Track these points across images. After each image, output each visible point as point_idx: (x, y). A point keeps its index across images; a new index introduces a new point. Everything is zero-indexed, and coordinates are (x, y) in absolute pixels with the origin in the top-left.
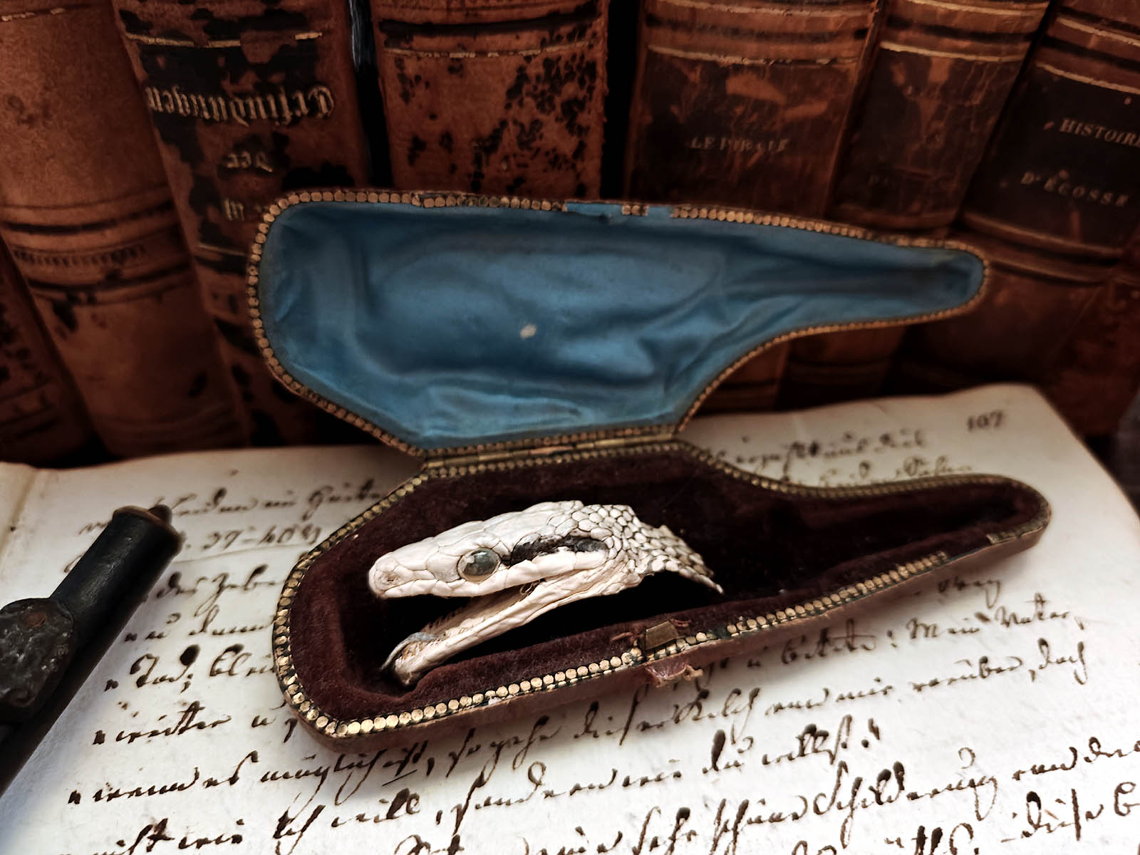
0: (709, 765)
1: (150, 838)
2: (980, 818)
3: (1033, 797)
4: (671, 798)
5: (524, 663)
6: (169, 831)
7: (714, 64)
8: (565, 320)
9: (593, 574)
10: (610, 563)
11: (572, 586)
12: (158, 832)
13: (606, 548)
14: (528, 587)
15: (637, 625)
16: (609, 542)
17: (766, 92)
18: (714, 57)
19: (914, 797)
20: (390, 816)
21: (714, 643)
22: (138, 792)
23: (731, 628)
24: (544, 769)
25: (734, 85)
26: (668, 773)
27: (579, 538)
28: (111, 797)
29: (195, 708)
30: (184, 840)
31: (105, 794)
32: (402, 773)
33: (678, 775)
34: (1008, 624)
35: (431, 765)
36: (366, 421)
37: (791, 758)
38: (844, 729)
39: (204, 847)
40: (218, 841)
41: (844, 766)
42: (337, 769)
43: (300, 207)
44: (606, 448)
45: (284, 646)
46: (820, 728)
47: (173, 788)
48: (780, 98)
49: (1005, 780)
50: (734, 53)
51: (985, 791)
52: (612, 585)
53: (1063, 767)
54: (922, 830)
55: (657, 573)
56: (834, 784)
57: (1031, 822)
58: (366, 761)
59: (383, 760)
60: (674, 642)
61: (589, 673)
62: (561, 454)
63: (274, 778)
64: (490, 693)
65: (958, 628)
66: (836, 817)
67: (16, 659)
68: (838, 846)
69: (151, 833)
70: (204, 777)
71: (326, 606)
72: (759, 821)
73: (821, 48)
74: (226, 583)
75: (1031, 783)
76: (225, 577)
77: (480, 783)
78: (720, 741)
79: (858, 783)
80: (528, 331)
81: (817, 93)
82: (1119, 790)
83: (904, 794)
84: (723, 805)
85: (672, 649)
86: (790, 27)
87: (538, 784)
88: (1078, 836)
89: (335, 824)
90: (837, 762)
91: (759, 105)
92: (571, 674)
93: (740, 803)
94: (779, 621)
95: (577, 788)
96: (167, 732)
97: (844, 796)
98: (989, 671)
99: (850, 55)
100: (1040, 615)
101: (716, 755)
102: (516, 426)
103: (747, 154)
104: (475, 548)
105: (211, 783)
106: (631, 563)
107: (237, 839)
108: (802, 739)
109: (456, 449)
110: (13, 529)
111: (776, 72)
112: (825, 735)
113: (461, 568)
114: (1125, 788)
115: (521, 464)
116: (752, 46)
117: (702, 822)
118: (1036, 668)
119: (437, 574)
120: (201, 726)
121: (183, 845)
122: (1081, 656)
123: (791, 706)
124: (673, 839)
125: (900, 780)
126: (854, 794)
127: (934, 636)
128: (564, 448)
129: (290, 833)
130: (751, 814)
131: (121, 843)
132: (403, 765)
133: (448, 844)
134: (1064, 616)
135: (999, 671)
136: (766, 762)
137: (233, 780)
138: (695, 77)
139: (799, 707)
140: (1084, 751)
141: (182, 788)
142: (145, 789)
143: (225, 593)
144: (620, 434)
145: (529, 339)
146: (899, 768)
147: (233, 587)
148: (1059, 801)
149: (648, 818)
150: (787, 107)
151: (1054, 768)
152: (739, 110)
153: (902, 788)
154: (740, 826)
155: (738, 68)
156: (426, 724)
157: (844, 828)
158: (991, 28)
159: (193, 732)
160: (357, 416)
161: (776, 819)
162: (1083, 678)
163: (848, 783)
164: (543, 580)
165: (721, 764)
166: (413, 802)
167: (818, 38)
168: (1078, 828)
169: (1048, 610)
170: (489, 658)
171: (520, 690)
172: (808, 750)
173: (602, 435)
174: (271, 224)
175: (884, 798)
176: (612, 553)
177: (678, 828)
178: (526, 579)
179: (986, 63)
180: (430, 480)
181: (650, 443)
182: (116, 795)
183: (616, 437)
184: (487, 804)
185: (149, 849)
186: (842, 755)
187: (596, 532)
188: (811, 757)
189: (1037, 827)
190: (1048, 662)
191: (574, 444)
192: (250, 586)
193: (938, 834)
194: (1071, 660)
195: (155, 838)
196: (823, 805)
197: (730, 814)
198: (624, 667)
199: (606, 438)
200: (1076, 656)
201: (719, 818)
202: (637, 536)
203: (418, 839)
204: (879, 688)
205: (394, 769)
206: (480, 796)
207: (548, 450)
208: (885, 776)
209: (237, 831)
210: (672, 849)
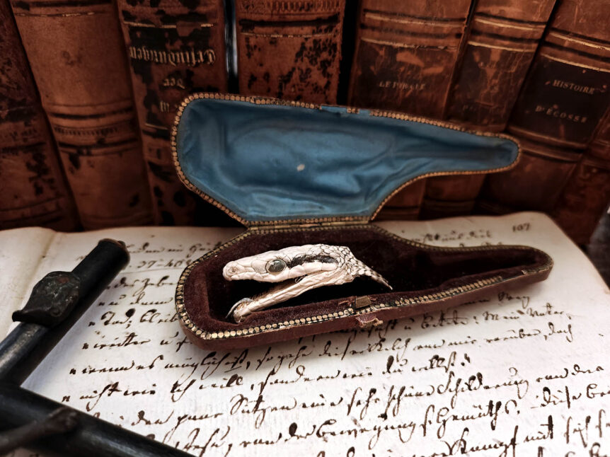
0: (386, 370)
1: (110, 390)
2: (520, 398)
3: (546, 389)
4: (368, 384)
5: (296, 311)
6: (119, 387)
7: (391, 47)
8: (319, 163)
9: (330, 274)
10: (339, 269)
11: (321, 278)
12: (114, 388)
13: (337, 262)
14: (299, 279)
15: (352, 298)
16: (338, 259)
17: (414, 60)
18: (391, 44)
19: (487, 388)
20: (228, 385)
21: (389, 308)
22: (104, 370)
23: (397, 303)
24: (304, 368)
25: (401, 57)
26: (365, 372)
27: (325, 256)
28: (91, 372)
29: (133, 335)
30: (127, 392)
31: (88, 370)
32: (235, 367)
33: (370, 374)
34: (533, 315)
35: (248, 364)
36: (223, 205)
37: (426, 369)
38: (452, 357)
39: (136, 395)
40: (143, 393)
41: (452, 373)
42: (202, 364)
43: (199, 101)
44: (336, 226)
45: (181, 300)
46: (440, 356)
47: (121, 369)
48: (421, 64)
49: (532, 381)
50: (400, 42)
51: (523, 387)
52: (340, 280)
53: (561, 377)
54: (491, 402)
55: (361, 276)
56: (447, 381)
57: (546, 400)
58: (217, 361)
59: (225, 361)
60: (369, 306)
61: (328, 318)
62: (315, 227)
63: (171, 366)
64: (280, 324)
65: (508, 316)
66: (449, 395)
67: (53, 296)
68: (450, 407)
69: (110, 388)
70: (137, 364)
71: (202, 285)
72: (410, 395)
73: (441, 41)
74: (149, 283)
75: (545, 383)
76: (148, 280)
77: (273, 373)
78: (391, 360)
79: (459, 381)
80: (301, 168)
81: (438, 62)
82: (589, 387)
83: (482, 387)
84: (393, 388)
85: (368, 310)
86: (426, 30)
87: (301, 375)
88: (569, 406)
89: (201, 388)
90: (449, 372)
91: (411, 67)
92: (320, 318)
93: (401, 387)
94: (420, 301)
95: (321, 377)
96: (119, 345)
97: (453, 386)
98: (524, 335)
99: (454, 46)
100: (549, 312)
101: (389, 366)
102: (293, 213)
103: (406, 90)
104: (275, 258)
105: (140, 368)
106: (349, 271)
107: (153, 392)
108: (431, 361)
109: (264, 222)
110: (44, 257)
111: (420, 51)
112: (443, 360)
113: (268, 267)
114: (592, 386)
115: (295, 230)
116: (409, 39)
117: (382, 395)
118: (547, 335)
119: (256, 269)
120: (135, 343)
121: (126, 394)
122: (570, 330)
123: (426, 347)
124: (368, 401)
125: (480, 381)
126: (458, 385)
127: (497, 319)
128: (316, 225)
129: (179, 391)
130: (406, 392)
131: (95, 392)
132: (235, 364)
133: (257, 399)
134: (561, 313)
135: (529, 335)
136: (413, 370)
137: (151, 367)
138: (382, 53)
139: (430, 347)
140: (571, 370)
141: (126, 369)
142: (108, 369)
143: (148, 287)
144: (343, 219)
145: (301, 172)
146: (480, 375)
147: (152, 284)
148: (559, 391)
149: (356, 392)
150: (424, 68)
151: (557, 377)
152: (402, 69)
153: (481, 384)
154: (401, 397)
155: (402, 49)
156: (249, 336)
157: (452, 400)
158: (519, 36)
159: (131, 346)
160: (218, 202)
161: (419, 395)
162: (570, 340)
163: (454, 380)
164: (306, 275)
165: (392, 370)
166: (240, 380)
167: (438, 36)
168: (569, 403)
169: (553, 310)
170: (280, 309)
171: (295, 323)
172: (435, 366)
173: (334, 219)
174: (185, 107)
175: (472, 388)
176: (340, 264)
177: (370, 397)
178: (299, 274)
179: (517, 52)
180: (252, 235)
181: (358, 225)
182: (93, 371)
183: (341, 221)
184: (276, 382)
185: (109, 395)
186: (451, 369)
187: (332, 254)
188: (436, 369)
189: (548, 402)
190: (553, 332)
191: (321, 223)
192: (160, 285)
193: (499, 404)
194: (565, 331)
195: (112, 390)
196: (442, 389)
197: (396, 392)
198: (345, 316)
199: (336, 221)
200: (567, 330)
201: (391, 393)
202: (352, 260)
203: (242, 396)
204: (469, 340)
205: (230, 366)
206: (272, 378)
207: (309, 225)
208: (473, 378)
209: (153, 389)
210: (367, 406)
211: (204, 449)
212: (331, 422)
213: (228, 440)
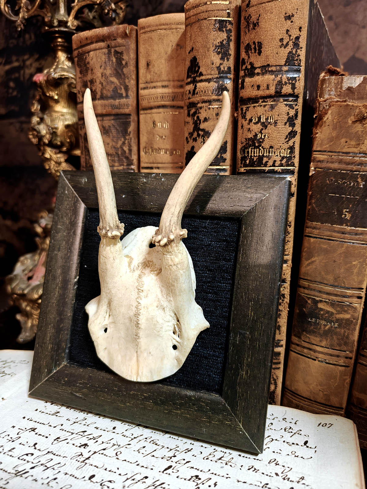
0: (162, 471)
1: (31, 430)
4: (145, 472)
6: (36, 430)
12: (33, 430)
20: (79, 447)
22: (36, 422)
26: (150, 468)
28: (30, 420)
29: (58, 412)
33: (152, 469)
34: (284, 479)
37: (185, 480)
38: (207, 480)
40: (43, 436)
46: (200, 477)
47: (43, 424)
63: (63, 430)
65: (265, 473)
70: (50, 424)
77: (103, 449)
78: (170, 467)
84: (158, 480)
87: (117, 456)
89: (67, 443)
90: (197, 486)
93: (163, 482)
95: (125, 460)
96: (49, 414)
98: (266, 487)
100: (298, 482)
101: (166, 470)
105: (50, 426)
107: (47, 437)
108: (192, 477)
112: (200, 479)
117: (149, 481)
120: (57, 416)
121: (36, 434)
123: (196, 469)
124: (139, 481)
127: (256, 472)
129: (58, 441)
130: (163, 486)
131: (26, 429)
133: (87, 457)
134: (307, 486)
136: (177, 477)
139: (198, 470)
149: (137, 474)
154: (158, 487)
159: (54, 416)
165: (165, 472)
166: (87, 447)
169: (302, 482)
172: (192, 480)
177: (142, 479)
182: (32, 420)
184: (102, 454)
185: (29, 432)
186: (200, 486)
188: (191, 482)
197: (158, 483)
201: (154, 483)
203: (82, 453)
204: (226, 476)
206: (102, 452)
210: (137, 482)
211: (48, 468)
212: (112, 482)
213: (60, 469)
